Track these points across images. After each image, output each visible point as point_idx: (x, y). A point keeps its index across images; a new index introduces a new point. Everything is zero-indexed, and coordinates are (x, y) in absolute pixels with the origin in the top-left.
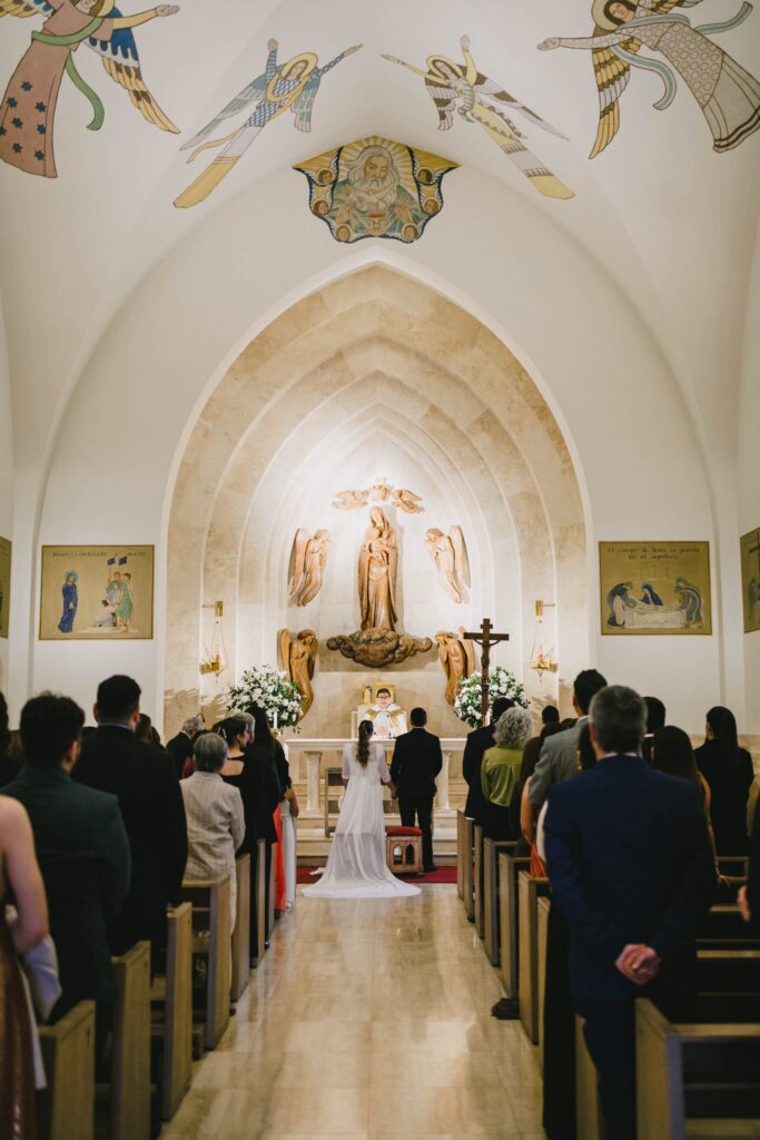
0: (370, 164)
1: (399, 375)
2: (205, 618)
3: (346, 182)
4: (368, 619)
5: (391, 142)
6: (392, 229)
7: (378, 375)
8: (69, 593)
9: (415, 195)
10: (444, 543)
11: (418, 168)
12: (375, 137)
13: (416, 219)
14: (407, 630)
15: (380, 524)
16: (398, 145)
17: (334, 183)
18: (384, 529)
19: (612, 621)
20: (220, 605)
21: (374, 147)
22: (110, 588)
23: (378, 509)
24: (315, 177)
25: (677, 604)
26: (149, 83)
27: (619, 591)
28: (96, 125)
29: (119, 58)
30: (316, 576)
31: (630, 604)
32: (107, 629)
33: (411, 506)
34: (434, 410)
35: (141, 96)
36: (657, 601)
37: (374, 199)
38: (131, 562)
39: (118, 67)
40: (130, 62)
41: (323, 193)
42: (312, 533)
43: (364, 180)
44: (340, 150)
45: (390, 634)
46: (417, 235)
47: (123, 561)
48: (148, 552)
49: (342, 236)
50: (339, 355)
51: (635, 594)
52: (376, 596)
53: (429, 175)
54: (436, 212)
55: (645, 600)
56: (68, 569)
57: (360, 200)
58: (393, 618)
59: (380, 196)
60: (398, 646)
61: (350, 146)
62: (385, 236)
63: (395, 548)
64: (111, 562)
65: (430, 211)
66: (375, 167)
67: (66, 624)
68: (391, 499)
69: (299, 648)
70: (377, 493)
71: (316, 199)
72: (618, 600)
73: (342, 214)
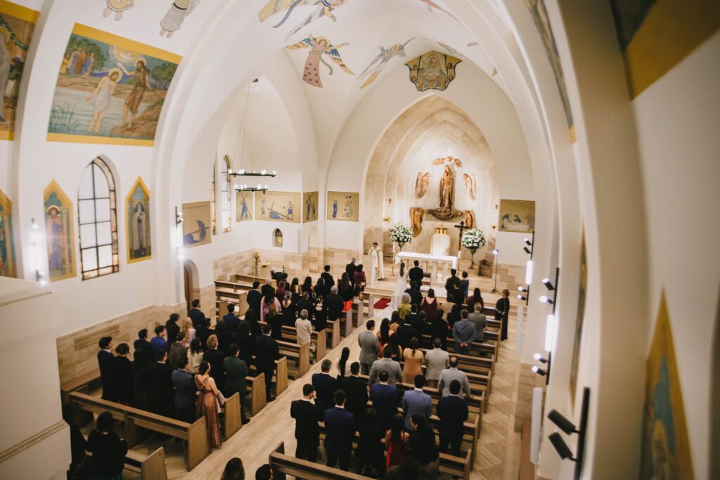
0: (431, 62)
1: (453, 122)
2: (385, 203)
3: (422, 69)
4: (442, 204)
5: (438, 53)
6: (437, 86)
7: (445, 121)
8: (335, 206)
9: (446, 73)
10: (468, 179)
11: (448, 62)
12: (433, 51)
13: (446, 82)
14: (456, 207)
15: (448, 171)
16: (441, 54)
17: (418, 69)
18: (449, 172)
19: (503, 227)
20: (390, 200)
21: (433, 55)
22: (346, 205)
23: (447, 165)
24: (412, 67)
25: (526, 223)
26: (344, 62)
27: (506, 217)
28: (331, 73)
29: (334, 56)
30: (425, 188)
31: (510, 221)
32: (346, 218)
33: (459, 164)
34: (465, 134)
35: (343, 66)
36: (519, 221)
37: (431, 75)
38: (353, 198)
39: (335, 59)
40: (338, 57)
41: (415, 73)
42: (424, 174)
43: (428, 68)
44: (421, 57)
45: (448, 210)
46: (446, 88)
47: (350, 197)
48: (357, 195)
49: (420, 89)
50: (432, 115)
51: (512, 218)
52: (445, 196)
53: (451, 65)
54: (453, 79)
55: (515, 220)
56: (335, 199)
57: (427, 75)
58: (450, 203)
59: (433, 73)
60: (450, 214)
61: (424, 55)
62: (435, 89)
63: (452, 179)
64: (347, 197)
65: (451, 79)
66: (432, 63)
67: (334, 215)
68: (453, 161)
69: (417, 213)
70: (447, 159)
71: (412, 75)
72: (505, 220)
73: (420, 80)
